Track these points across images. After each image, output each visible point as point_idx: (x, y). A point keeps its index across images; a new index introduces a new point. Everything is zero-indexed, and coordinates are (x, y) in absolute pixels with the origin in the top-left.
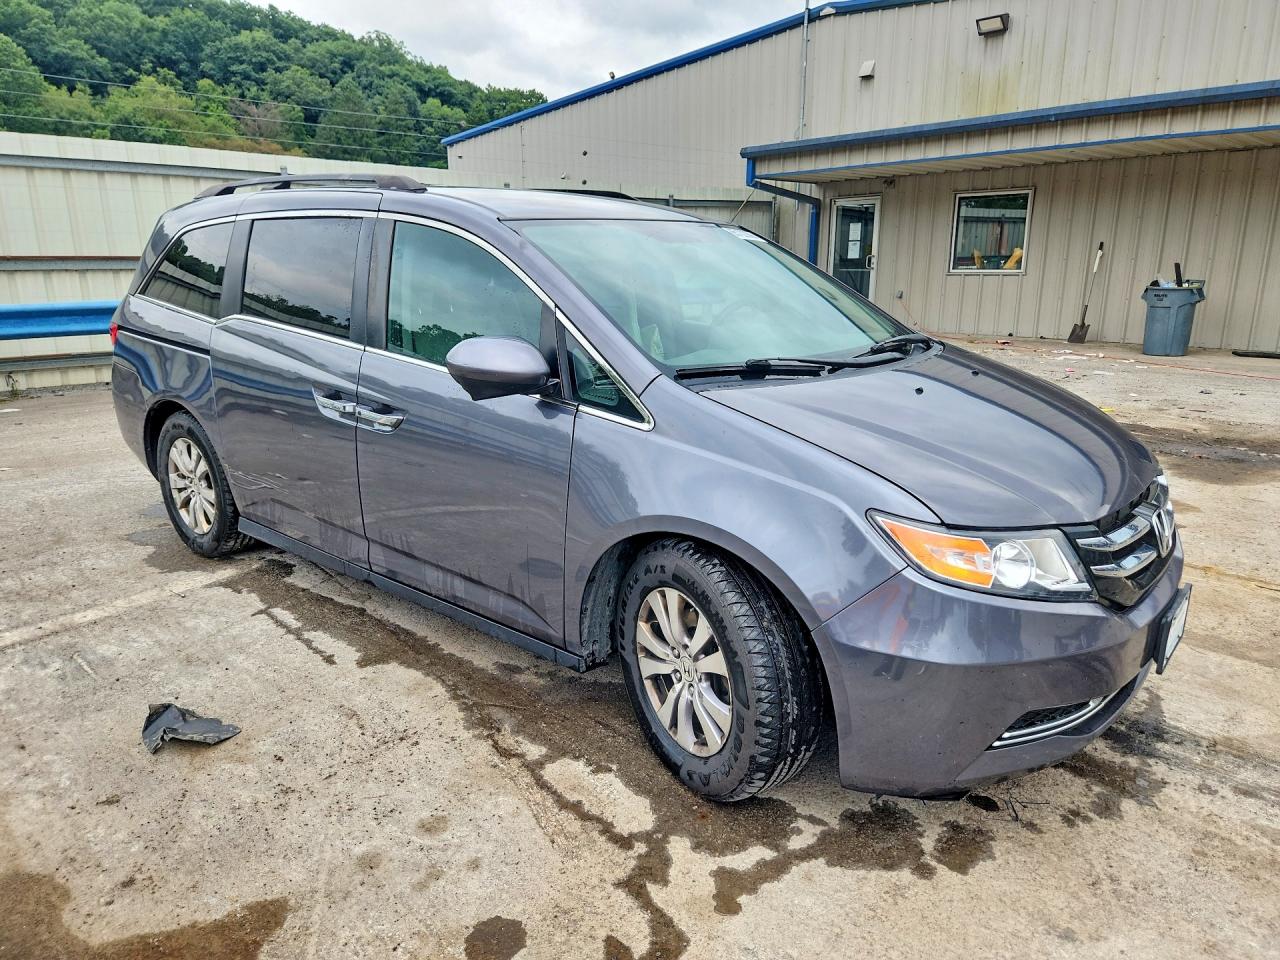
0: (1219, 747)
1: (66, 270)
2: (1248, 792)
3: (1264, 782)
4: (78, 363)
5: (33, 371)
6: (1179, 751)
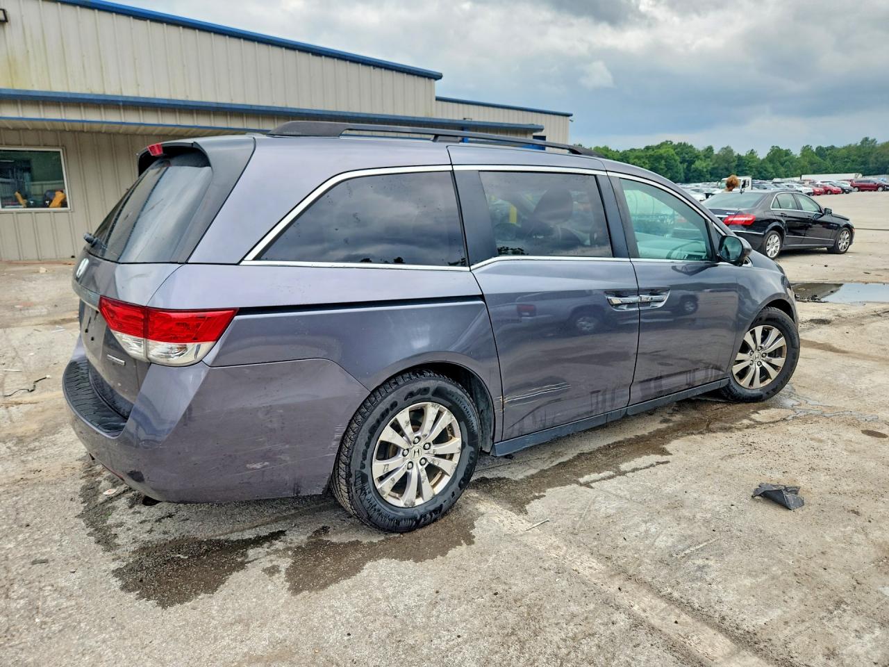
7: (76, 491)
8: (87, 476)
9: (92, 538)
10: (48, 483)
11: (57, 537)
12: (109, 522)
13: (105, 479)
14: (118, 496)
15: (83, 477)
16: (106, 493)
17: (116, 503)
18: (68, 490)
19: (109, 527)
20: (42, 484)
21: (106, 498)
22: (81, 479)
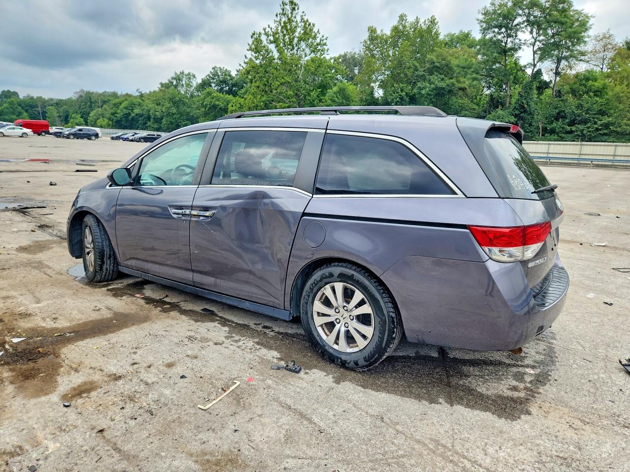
7: (549, 386)
8: (535, 393)
9: (557, 355)
10: (566, 406)
11: (575, 366)
12: (544, 357)
13: (526, 382)
14: (527, 366)
15: (538, 393)
16: (532, 372)
17: (532, 363)
18: (554, 390)
19: (545, 355)
20: (571, 407)
21: (535, 369)
22: (541, 393)
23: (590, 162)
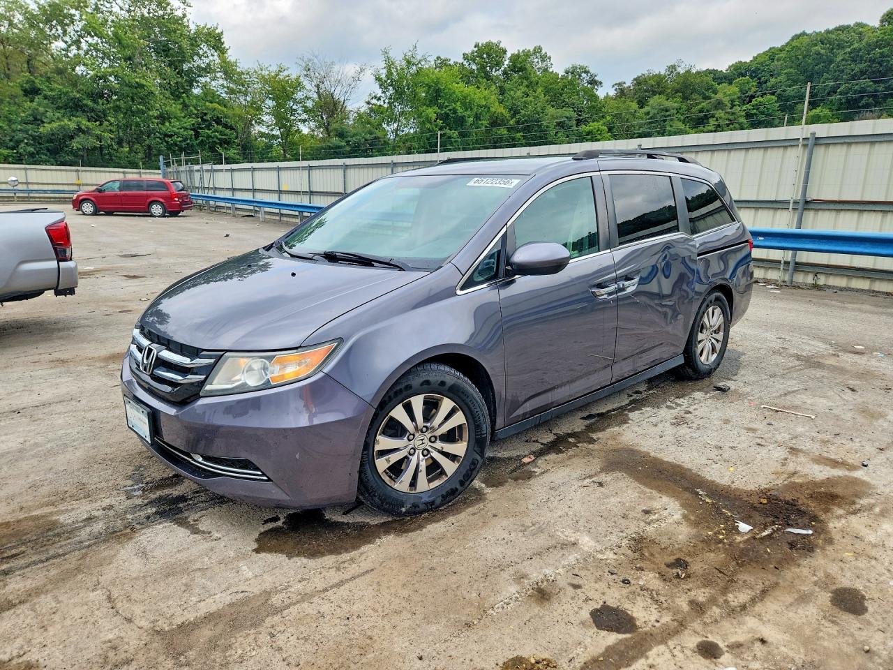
0: (128, 531)
1: (829, 209)
2: (90, 519)
3: (88, 529)
4: (861, 274)
5: (831, 274)
6: (142, 514)
23: (13, 195)
